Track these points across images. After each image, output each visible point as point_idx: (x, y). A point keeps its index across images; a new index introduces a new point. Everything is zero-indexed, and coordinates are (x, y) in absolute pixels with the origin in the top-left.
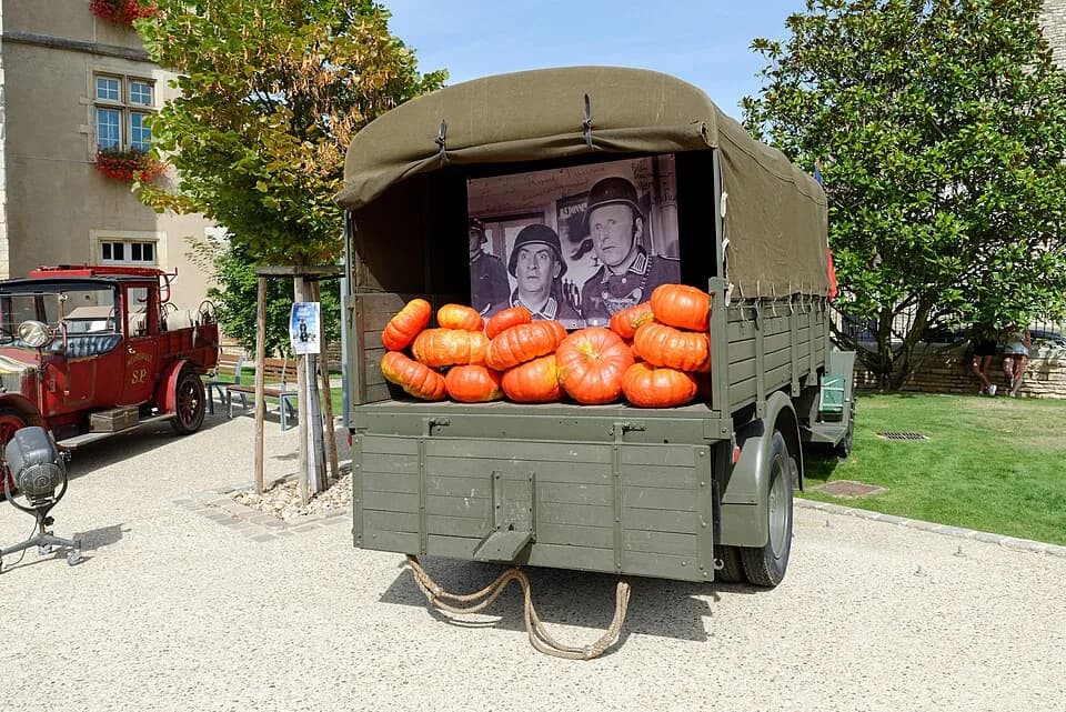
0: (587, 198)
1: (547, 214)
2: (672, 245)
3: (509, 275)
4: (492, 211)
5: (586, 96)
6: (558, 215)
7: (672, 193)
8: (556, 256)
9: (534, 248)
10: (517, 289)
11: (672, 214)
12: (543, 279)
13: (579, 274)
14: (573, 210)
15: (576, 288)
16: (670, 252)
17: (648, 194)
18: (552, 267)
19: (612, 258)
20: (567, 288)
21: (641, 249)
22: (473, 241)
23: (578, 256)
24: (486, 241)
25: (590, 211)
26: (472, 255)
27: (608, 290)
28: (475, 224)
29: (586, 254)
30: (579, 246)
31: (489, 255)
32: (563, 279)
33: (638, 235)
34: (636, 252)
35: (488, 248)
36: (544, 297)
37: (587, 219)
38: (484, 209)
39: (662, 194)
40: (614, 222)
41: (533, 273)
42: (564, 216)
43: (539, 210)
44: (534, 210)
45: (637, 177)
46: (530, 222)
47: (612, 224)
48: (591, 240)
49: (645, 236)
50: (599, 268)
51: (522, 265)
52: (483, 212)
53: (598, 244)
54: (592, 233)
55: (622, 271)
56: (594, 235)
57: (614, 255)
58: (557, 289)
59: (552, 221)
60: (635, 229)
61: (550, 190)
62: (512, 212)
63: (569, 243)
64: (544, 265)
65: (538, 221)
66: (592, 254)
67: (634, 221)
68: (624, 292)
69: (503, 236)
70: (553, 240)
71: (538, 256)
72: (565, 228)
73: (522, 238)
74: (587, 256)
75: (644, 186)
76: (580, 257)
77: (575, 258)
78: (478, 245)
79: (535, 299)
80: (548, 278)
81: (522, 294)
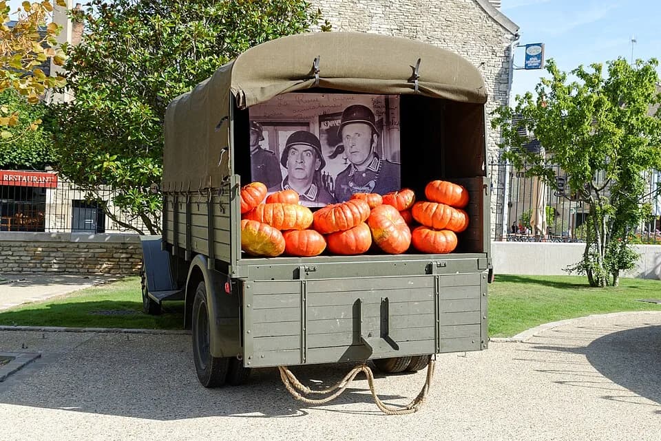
0: (341, 117)
1: (311, 125)
2: (395, 153)
3: (281, 166)
4: (268, 117)
5: (420, 60)
6: (320, 126)
7: (397, 119)
8: (318, 154)
9: (301, 148)
10: (287, 177)
11: (396, 135)
12: (307, 171)
13: (334, 168)
14: (331, 124)
15: (331, 178)
16: (393, 158)
17: (382, 119)
18: (314, 162)
19: (357, 159)
20: (325, 178)
21: (376, 155)
22: (252, 138)
23: (333, 156)
24: (264, 139)
25: (343, 126)
26: (252, 148)
27: (353, 181)
28: (255, 126)
29: (339, 156)
30: (334, 149)
31: (265, 150)
32: (322, 171)
33: (374, 145)
34: (372, 157)
35: (265, 145)
36: (307, 184)
37: (341, 129)
38: (262, 115)
39: (391, 120)
40: (359, 135)
41: (300, 166)
42: (324, 127)
43: (306, 121)
44: (301, 121)
45: (375, 107)
46: (299, 129)
47: (357, 136)
48: (343, 146)
49: (379, 145)
50: (347, 165)
51: (292, 159)
52: (260, 117)
53: (348, 150)
54: (344, 141)
55: (362, 168)
56: (345, 143)
57: (358, 157)
58: (317, 178)
59: (315, 130)
60: (372, 141)
61: (314, 108)
62: (284, 120)
63: (327, 147)
64: (308, 160)
65: (304, 129)
66: (343, 155)
67: (372, 136)
68: (363, 183)
69: (277, 136)
70: (315, 143)
71: (304, 154)
72: (325, 136)
73: (292, 140)
74: (340, 157)
75: (379, 114)
76: (334, 157)
77: (331, 157)
78: (257, 141)
79: (301, 185)
80: (311, 169)
81: (292, 181)
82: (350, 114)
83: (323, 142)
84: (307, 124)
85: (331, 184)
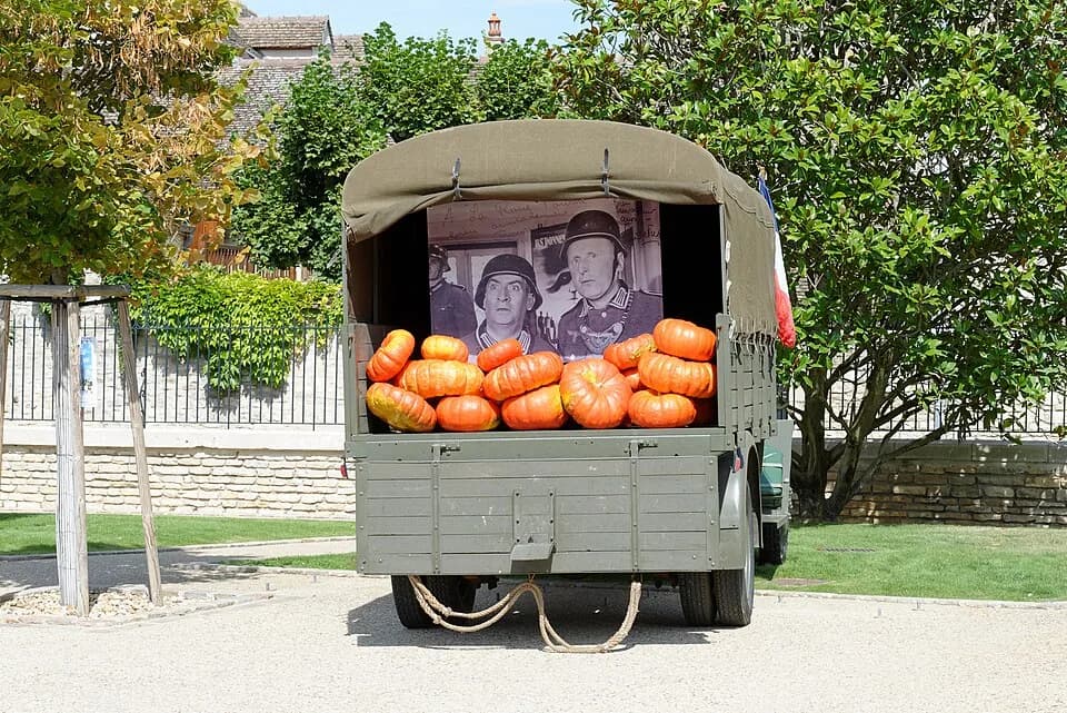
1: (520, 246)
2: (654, 281)
3: (476, 307)
4: (456, 238)
5: (606, 151)
6: (533, 246)
7: (656, 229)
8: (531, 287)
9: (505, 279)
10: (485, 321)
11: (655, 252)
12: (515, 312)
13: (556, 306)
14: (549, 241)
15: (552, 322)
16: (652, 287)
17: (631, 229)
18: (525, 299)
19: (592, 292)
20: (542, 322)
21: (622, 284)
22: (433, 269)
23: (555, 288)
24: (449, 269)
25: (569, 243)
26: (432, 284)
27: (587, 324)
28: (437, 252)
29: (562, 288)
30: (556, 278)
31: (452, 285)
33: (619, 269)
34: (616, 287)
35: (451, 277)
36: (516, 330)
37: (566, 249)
38: (447, 235)
39: (646, 230)
40: (594, 256)
41: (503, 305)
42: (539, 247)
43: (513, 239)
44: (506, 239)
45: (619, 211)
46: (501, 252)
47: (591, 258)
48: (569, 273)
49: (627, 269)
50: (577, 301)
51: (492, 296)
52: (444, 238)
53: (577, 278)
54: (571, 266)
55: (601, 305)
56: (571, 268)
57: (593, 288)
58: (530, 322)
59: (526, 252)
60: (616, 263)
61: (523, 220)
62: (477, 241)
63: (545, 275)
64: (516, 297)
65: (510, 251)
66: (570, 286)
68: (605, 326)
69: (469, 264)
70: (526, 271)
71: (510, 288)
72: (541, 260)
73: (492, 268)
74: (565, 290)
75: (626, 221)
76: (556, 290)
77: (550, 290)
78: (440, 272)
79: (505, 332)
80: (521, 310)
81: (491, 327)
82: (579, 226)
83: (538, 269)
84: (514, 244)
85: (552, 329)
